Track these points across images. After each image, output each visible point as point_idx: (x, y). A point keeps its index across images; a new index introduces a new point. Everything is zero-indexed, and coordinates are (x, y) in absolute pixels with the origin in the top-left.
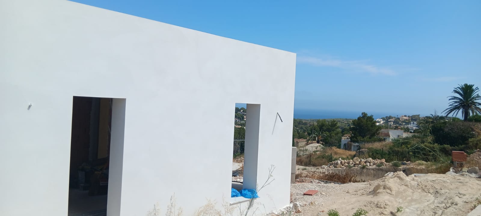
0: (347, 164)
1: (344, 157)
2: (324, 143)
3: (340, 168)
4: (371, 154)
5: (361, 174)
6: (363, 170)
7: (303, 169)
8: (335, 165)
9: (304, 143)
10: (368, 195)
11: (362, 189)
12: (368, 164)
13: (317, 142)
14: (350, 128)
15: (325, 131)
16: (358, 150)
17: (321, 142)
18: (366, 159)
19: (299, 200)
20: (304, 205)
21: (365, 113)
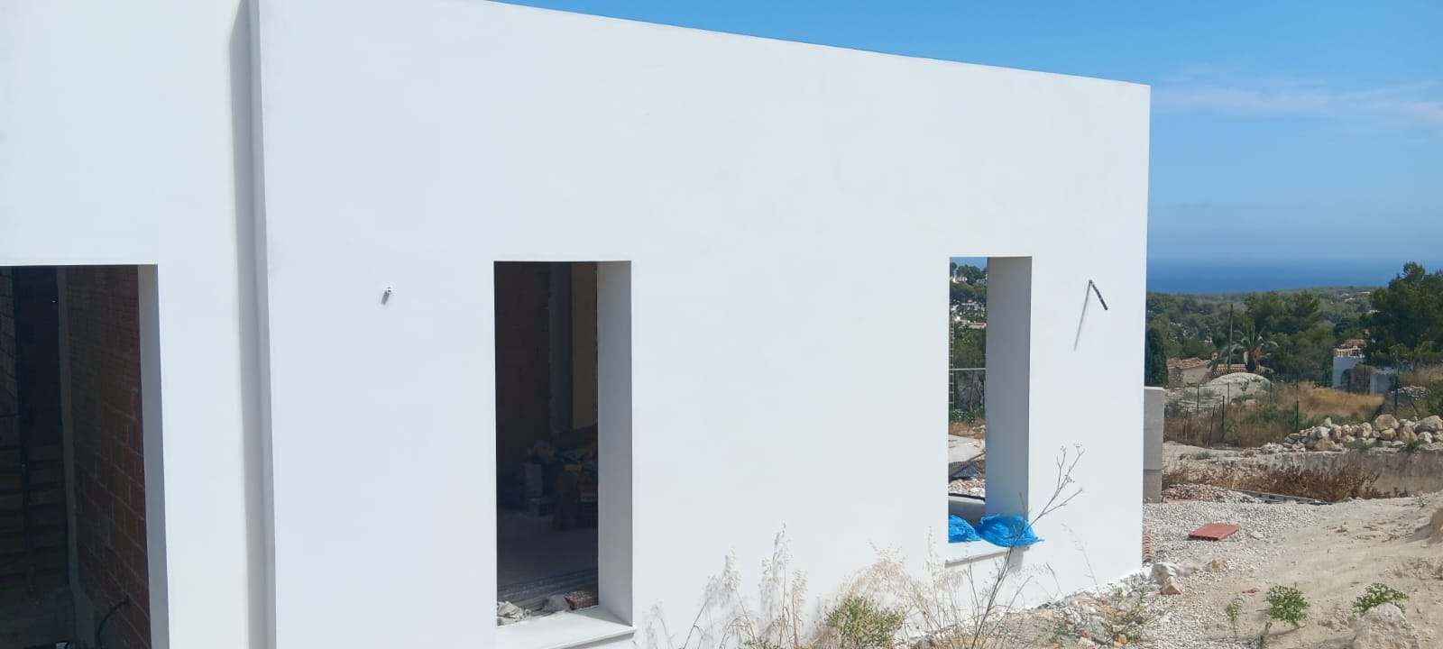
0: (1353, 439)
1: (1344, 414)
2: (1272, 371)
3: (1329, 449)
4: (1438, 404)
5: (1402, 468)
6: (1409, 455)
7: (1199, 458)
8: (1311, 442)
9: (1202, 372)
10: (1411, 538)
11: (1392, 519)
12: (1428, 436)
13: (1246, 367)
14: (1363, 318)
15: (1275, 332)
16: (1390, 390)
17: (1262, 368)
18: (1421, 417)
19: (1174, 554)
20: (1189, 571)
21: (1414, 265)
